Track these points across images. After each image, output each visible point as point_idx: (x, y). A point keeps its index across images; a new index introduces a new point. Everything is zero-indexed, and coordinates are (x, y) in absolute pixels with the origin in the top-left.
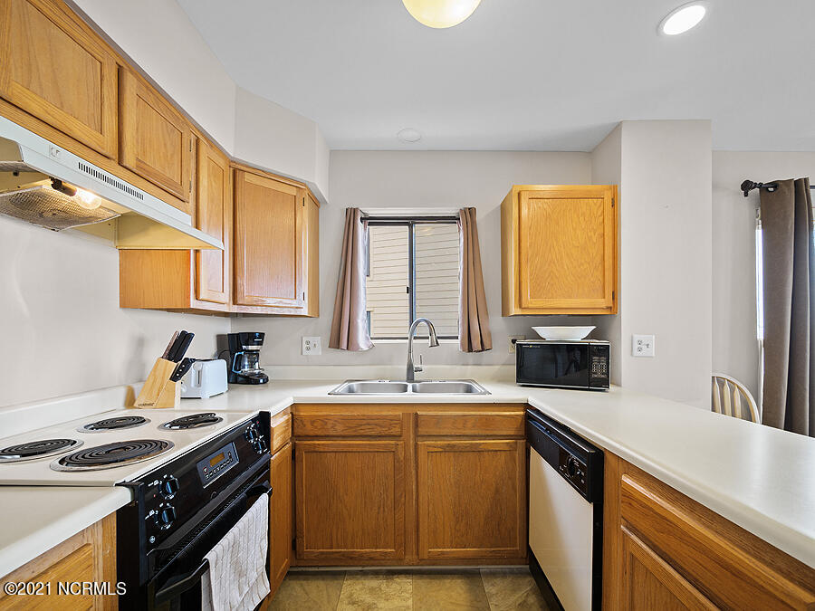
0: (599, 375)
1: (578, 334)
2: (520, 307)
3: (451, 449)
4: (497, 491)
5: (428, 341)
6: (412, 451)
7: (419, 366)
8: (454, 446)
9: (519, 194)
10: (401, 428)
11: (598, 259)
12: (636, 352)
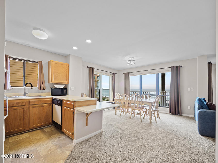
0: (65, 93)
1: (62, 87)
2: (52, 82)
3: (37, 107)
4: (47, 113)
5: (31, 88)
6: (28, 108)
7: (27, 93)
8: (38, 106)
9: (52, 62)
10: (25, 104)
11: (66, 75)
12: (71, 90)
